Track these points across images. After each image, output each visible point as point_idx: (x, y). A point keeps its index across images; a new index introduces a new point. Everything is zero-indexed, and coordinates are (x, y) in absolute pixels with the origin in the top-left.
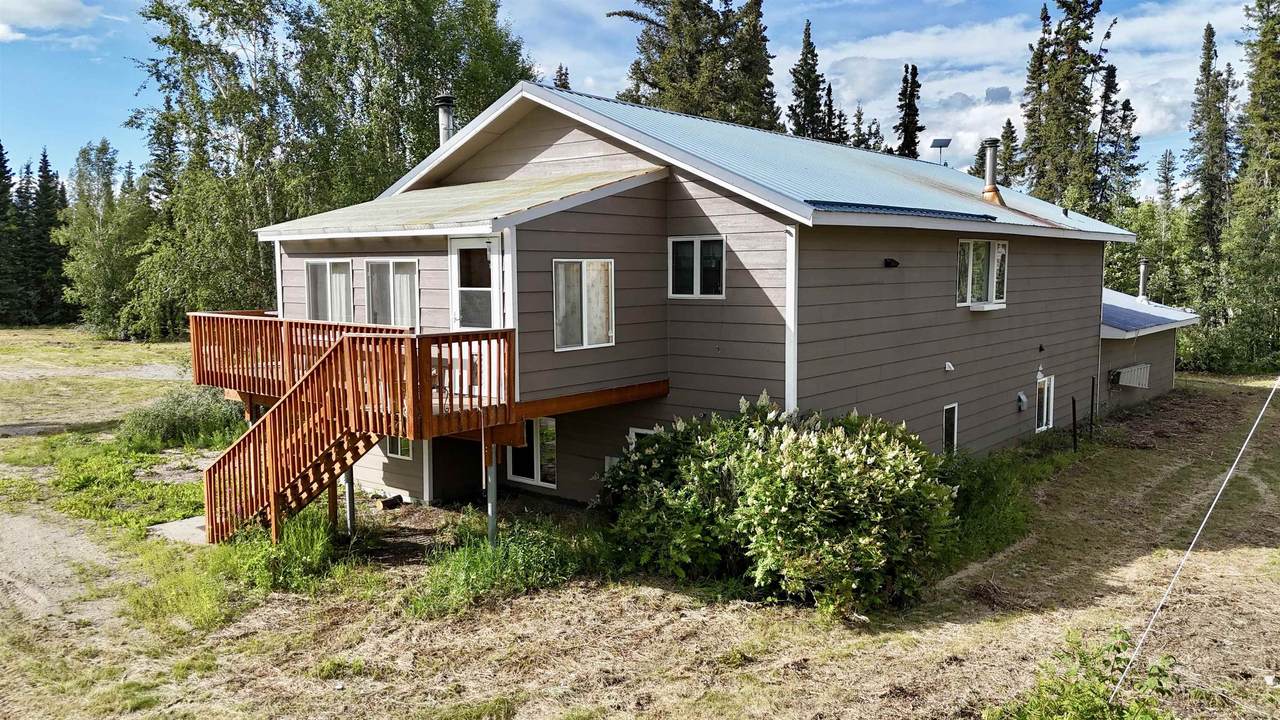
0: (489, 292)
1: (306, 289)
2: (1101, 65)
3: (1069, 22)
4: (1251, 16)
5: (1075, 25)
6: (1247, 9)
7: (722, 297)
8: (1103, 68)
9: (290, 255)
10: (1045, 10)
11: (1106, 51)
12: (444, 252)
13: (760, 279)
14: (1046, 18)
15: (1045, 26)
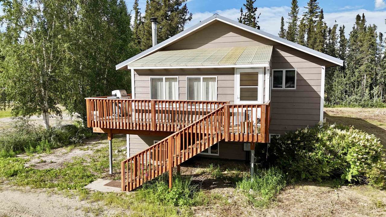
0: (257, 88)
1: (150, 88)
2: (257, 25)
3: (249, 13)
4: (289, 15)
5: (250, 14)
6: (289, 14)
7: (295, 88)
8: (257, 26)
9: (140, 75)
10: (242, 9)
11: (258, 22)
12: (233, 74)
13: (310, 83)
14: (242, 11)
15: (242, 13)
